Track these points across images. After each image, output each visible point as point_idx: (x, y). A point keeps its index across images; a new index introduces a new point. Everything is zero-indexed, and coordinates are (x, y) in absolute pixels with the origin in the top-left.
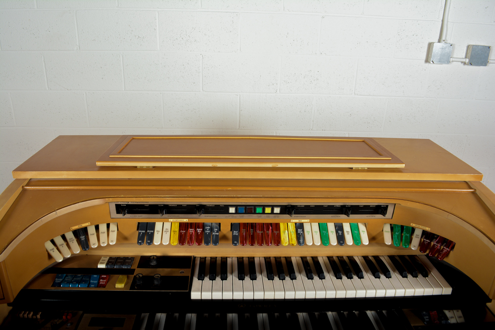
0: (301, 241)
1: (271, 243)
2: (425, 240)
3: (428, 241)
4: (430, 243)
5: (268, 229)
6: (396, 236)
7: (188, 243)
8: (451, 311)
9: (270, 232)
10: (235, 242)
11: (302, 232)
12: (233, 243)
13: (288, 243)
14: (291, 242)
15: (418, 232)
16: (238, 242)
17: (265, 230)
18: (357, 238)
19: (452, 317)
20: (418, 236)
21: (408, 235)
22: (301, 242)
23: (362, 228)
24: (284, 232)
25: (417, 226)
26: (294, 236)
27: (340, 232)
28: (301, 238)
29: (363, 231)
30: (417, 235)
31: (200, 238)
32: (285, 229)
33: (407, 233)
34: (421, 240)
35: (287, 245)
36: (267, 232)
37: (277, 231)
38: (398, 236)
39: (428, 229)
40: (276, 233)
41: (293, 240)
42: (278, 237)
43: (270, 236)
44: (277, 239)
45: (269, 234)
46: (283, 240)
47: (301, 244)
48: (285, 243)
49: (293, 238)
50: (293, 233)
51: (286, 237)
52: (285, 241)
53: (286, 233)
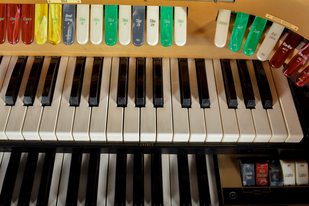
0: (68, 36)
1: (17, 39)
2: (284, 44)
3: (289, 47)
4: (291, 51)
5: (14, 14)
6: (237, 33)
8: (292, 165)
9: (16, 19)
11: (71, 20)
14: (50, 39)
15: (276, 30)
17: (8, 15)
18: (168, 34)
19: (290, 175)
20: (275, 35)
21: (258, 32)
22: (68, 39)
23: (180, 13)
24: (41, 19)
25: (277, 20)
26: (57, 28)
27: (139, 21)
28: (69, 31)
29: (181, 21)
30: (273, 34)
32: (43, 14)
33: (257, 28)
34: (278, 42)
35: (44, 42)
36: (12, 19)
37: (28, 17)
38: (240, 32)
39: (294, 28)
40: (27, 21)
41: (53, 36)
42: (30, 28)
43: (15, 27)
44: (27, 33)
45: (15, 23)
46: (38, 36)
47: (68, 41)
48: (40, 40)
49: (55, 32)
50: (56, 21)
51: (42, 29)
52: (40, 36)
53: (43, 21)
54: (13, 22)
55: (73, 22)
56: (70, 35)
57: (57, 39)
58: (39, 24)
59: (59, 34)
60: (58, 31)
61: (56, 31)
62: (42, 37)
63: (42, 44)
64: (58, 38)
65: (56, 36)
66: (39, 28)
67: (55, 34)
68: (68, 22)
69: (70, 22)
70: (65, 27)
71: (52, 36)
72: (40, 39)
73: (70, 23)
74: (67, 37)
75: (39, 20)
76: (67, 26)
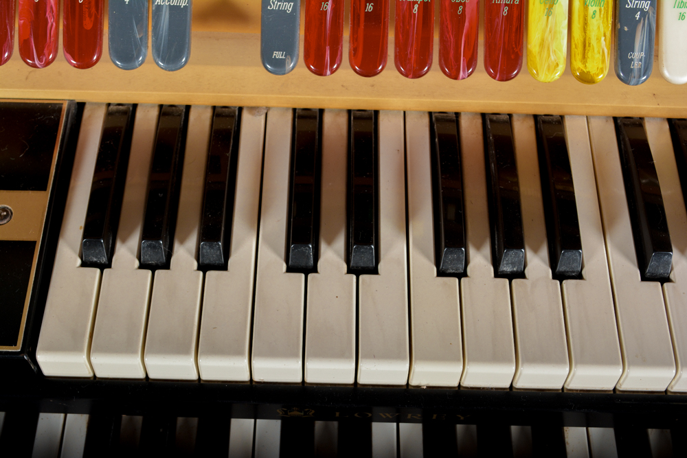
0: (637, 55)
1: (471, 63)
7: (26, 54)
10: (278, 55)
11: (646, 5)
12: (266, 58)
13: (562, 67)
14: (578, 64)
16: (290, 51)
22: (636, 65)
24: (551, 2)
26: (601, 28)
28: (640, 40)
31: (88, 24)
35: (558, 74)
40: (506, 5)
41: (590, 54)
42: (514, 30)
43: (467, 24)
44: (504, 43)
45: (467, 9)
46: (540, 53)
47: (636, 73)
48: (549, 67)
49: (594, 42)
50: (597, 9)
51: (554, 33)
52: (549, 56)
53: (556, 7)
54: (461, 8)
55: (651, 13)
56: (643, 54)
57: (600, 66)
58: (546, 17)
59: (606, 51)
60: (603, 38)
61: (598, 39)
62: (552, 57)
63: (553, 80)
64: (603, 61)
65: (598, 56)
66: (544, 31)
67: (596, 51)
68: (635, 10)
69: (642, 10)
70: (626, 29)
71: (584, 57)
72: (546, 65)
73: (644, 14)
74: (632, 60)
75: (545, 3)
76: (634, 25)
